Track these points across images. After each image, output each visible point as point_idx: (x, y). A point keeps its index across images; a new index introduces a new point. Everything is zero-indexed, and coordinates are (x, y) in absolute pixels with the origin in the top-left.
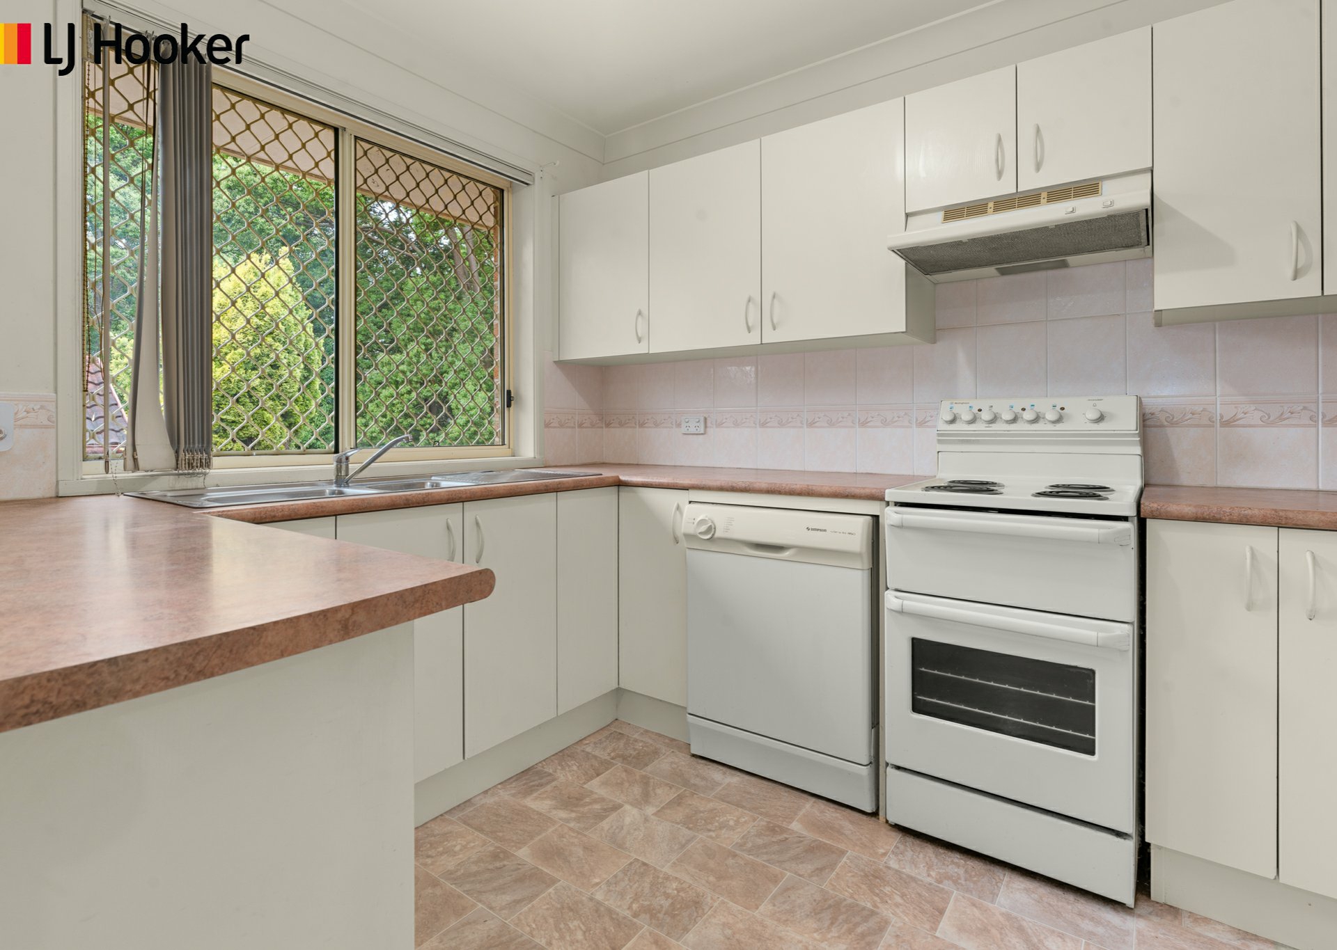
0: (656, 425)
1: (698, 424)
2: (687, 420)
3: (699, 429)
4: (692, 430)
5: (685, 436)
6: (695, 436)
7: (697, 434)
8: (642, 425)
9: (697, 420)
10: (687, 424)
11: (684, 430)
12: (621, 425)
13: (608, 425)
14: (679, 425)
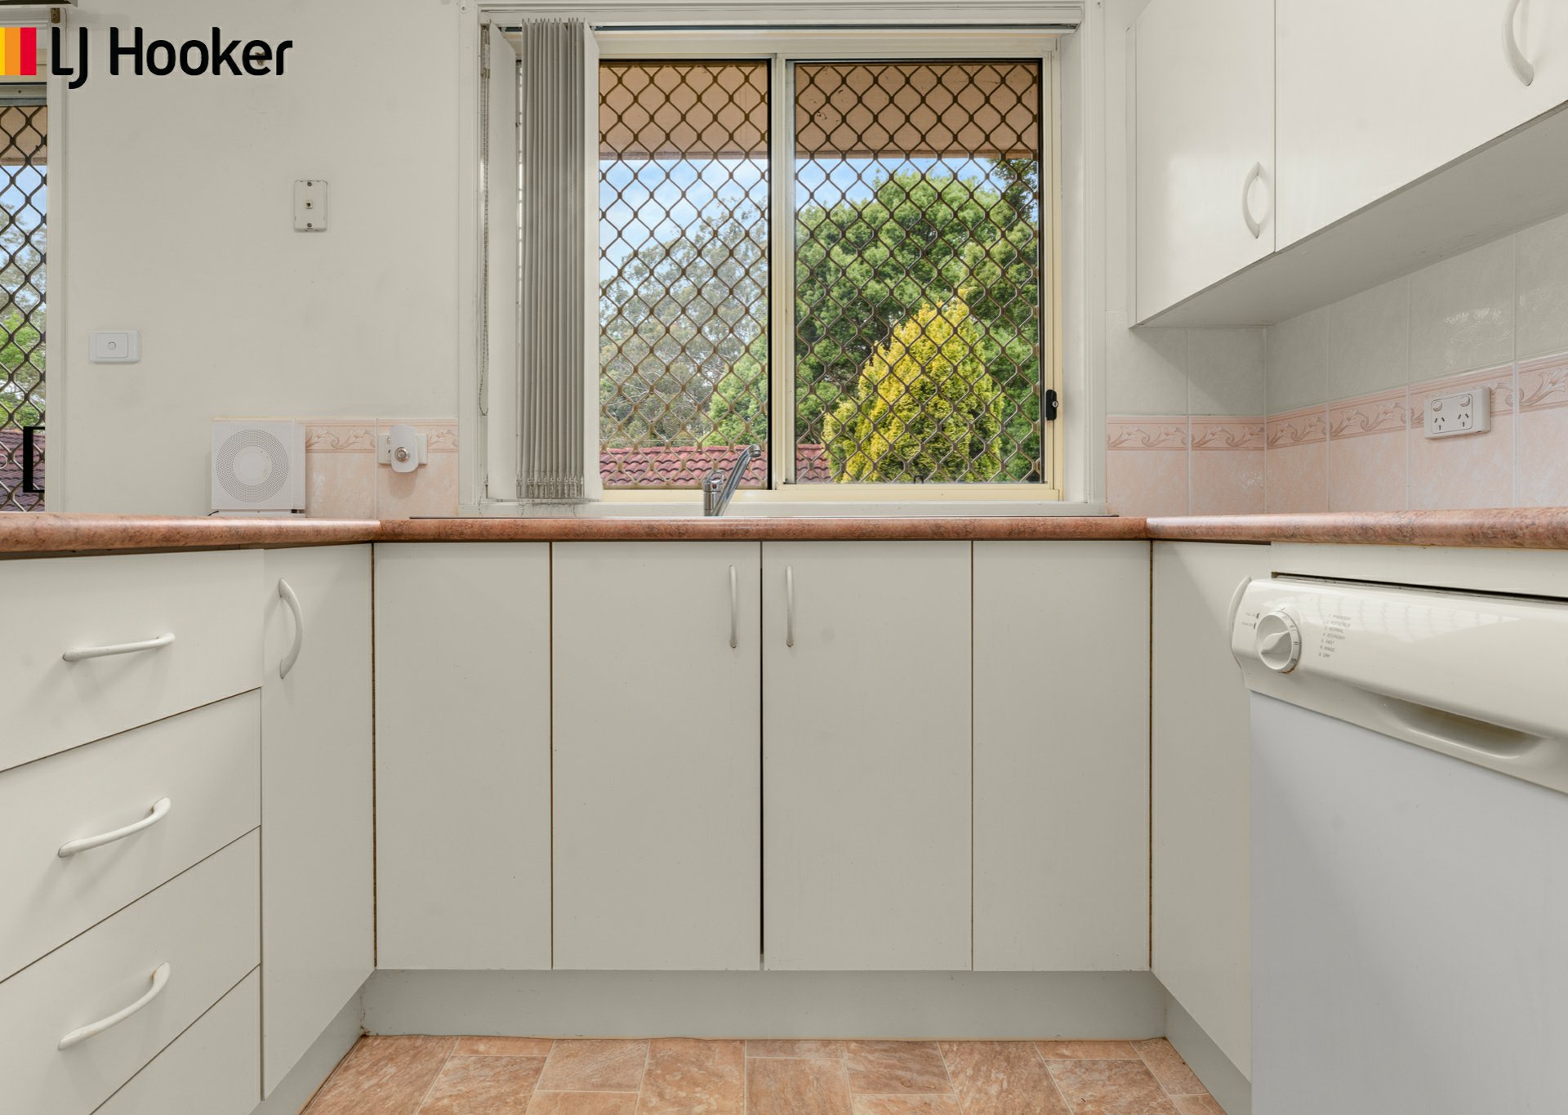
0: (1368, 428)
1: (1468, 410)
2: (1437, 405)
3: (1468, 421)
4: (1452, 426)
5: (1436, 444)
6: (1462, 442)
7: (1466, 436)
8: (1336, 434)
9: (1465, 400)
10: (1439, 415)
11: (1430, 429)
12: (1297, 439)
13: (1272, 443)
14: (1418, 421)
